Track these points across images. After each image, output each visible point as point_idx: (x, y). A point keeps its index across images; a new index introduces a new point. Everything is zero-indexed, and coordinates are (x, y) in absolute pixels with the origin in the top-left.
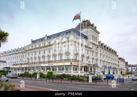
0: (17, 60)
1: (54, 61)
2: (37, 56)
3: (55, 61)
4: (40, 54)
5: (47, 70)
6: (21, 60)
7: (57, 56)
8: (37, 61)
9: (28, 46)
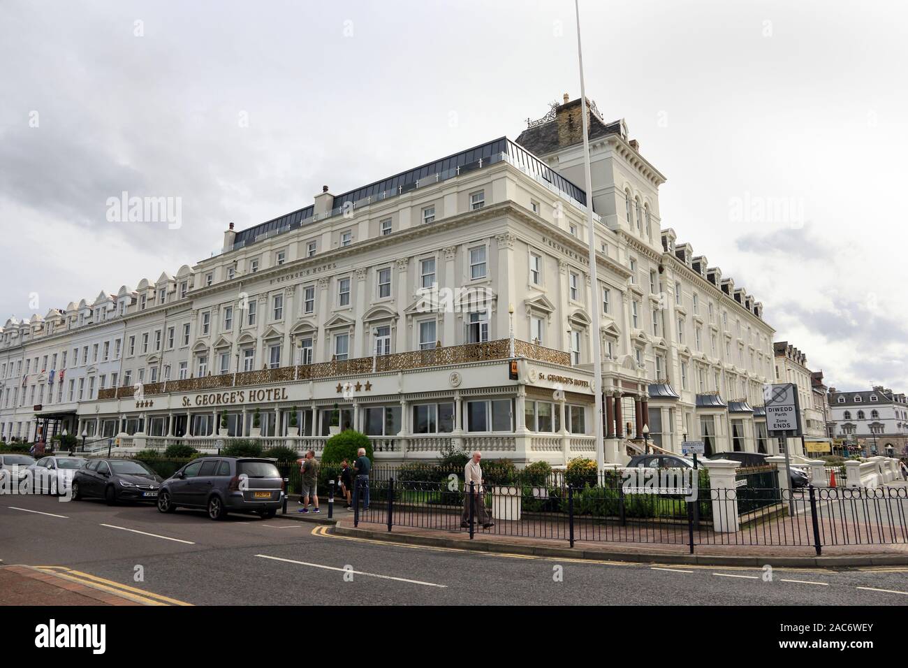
0: (127, 366)
1: (378, 358)
2: (258, 333)
3: (387, 364)
4: (278, 314)
5: (326, 432)
6: (152, 360)
7: (402, 322)
8: (258, 366)
9: (202, 265)
